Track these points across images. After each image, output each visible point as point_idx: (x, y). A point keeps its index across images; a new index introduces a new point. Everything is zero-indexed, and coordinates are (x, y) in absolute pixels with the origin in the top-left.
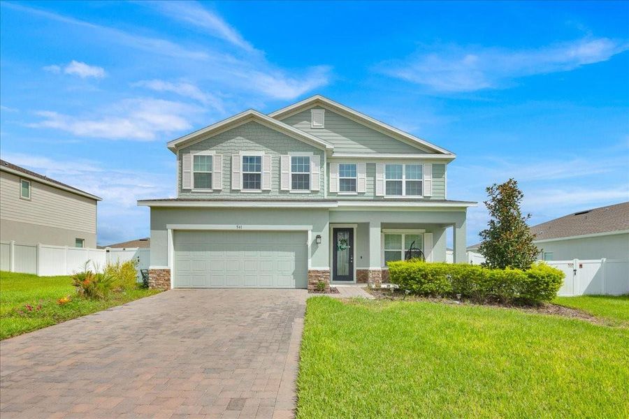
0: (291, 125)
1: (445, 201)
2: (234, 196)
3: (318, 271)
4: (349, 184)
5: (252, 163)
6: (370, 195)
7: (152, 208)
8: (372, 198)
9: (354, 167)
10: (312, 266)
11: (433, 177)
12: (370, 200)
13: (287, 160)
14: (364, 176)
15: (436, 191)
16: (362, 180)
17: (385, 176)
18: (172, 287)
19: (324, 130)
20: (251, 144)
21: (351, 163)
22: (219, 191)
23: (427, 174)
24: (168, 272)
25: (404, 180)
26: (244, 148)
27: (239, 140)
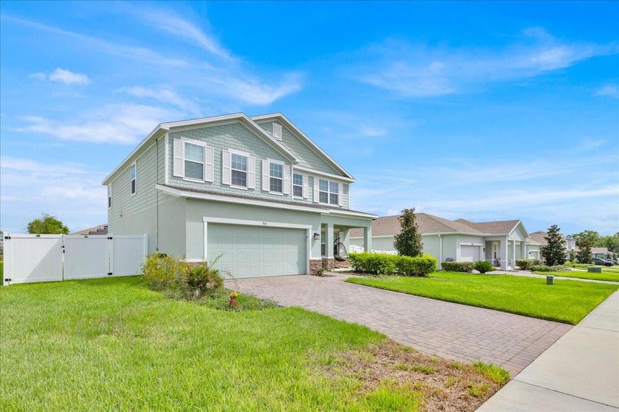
1: (348, 210)
3: (316, 261)
5: (239, 160)
6: (310, 201)
9: (301, 177)
10: (312, 257)
11: (343, 193)
13: (267, 164)
14: (307, 186)
15: (344, 203)
16: (306, 189)
17: (318, 188)
20: (239, 144)
21: (300, 174)
22: (210, 183)
23: (340, 190)
25: (329, 192)
26: (233, 146)
27: (228, 138)
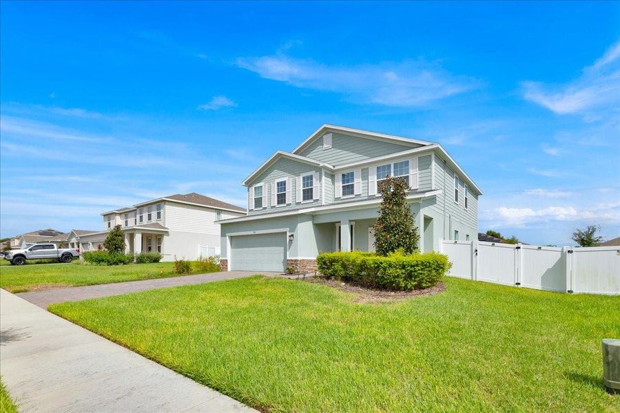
0: (305, 156)
2: (274, 210)
3: (292, 260)
4: (348, 189)
5: (282, 185)
6: (364, 196)
7: (222, 224)
8: (366, 198)
9: (352, 174)
10: (290, 257)
11: (419, 170)
12: (366, 200)
13: (300, 180)
14: (360, 180)
15: (422, 183)
16: (358, 184)
17: (376, 177)
18: (229, 269)
19: (332, 149)
20: (281, 173)
21: (349, 171)
22: (265, 208)
23: (413, 168)
24: (227, 260)
26: (278, 176)
27: (276, 172)
